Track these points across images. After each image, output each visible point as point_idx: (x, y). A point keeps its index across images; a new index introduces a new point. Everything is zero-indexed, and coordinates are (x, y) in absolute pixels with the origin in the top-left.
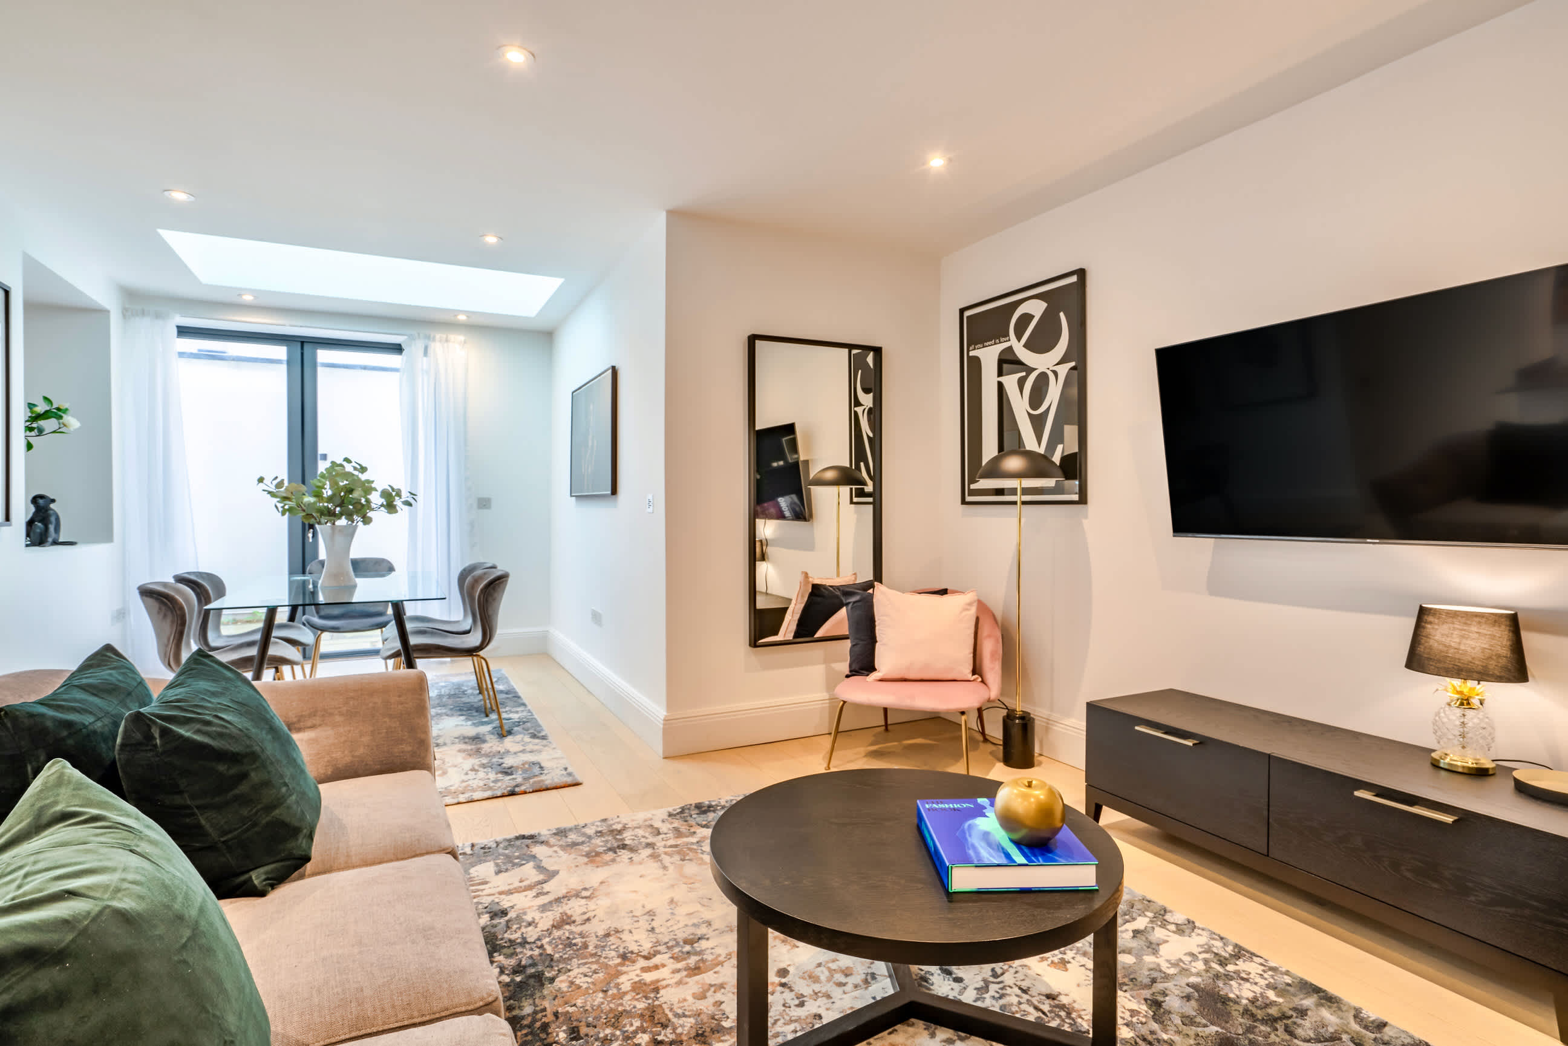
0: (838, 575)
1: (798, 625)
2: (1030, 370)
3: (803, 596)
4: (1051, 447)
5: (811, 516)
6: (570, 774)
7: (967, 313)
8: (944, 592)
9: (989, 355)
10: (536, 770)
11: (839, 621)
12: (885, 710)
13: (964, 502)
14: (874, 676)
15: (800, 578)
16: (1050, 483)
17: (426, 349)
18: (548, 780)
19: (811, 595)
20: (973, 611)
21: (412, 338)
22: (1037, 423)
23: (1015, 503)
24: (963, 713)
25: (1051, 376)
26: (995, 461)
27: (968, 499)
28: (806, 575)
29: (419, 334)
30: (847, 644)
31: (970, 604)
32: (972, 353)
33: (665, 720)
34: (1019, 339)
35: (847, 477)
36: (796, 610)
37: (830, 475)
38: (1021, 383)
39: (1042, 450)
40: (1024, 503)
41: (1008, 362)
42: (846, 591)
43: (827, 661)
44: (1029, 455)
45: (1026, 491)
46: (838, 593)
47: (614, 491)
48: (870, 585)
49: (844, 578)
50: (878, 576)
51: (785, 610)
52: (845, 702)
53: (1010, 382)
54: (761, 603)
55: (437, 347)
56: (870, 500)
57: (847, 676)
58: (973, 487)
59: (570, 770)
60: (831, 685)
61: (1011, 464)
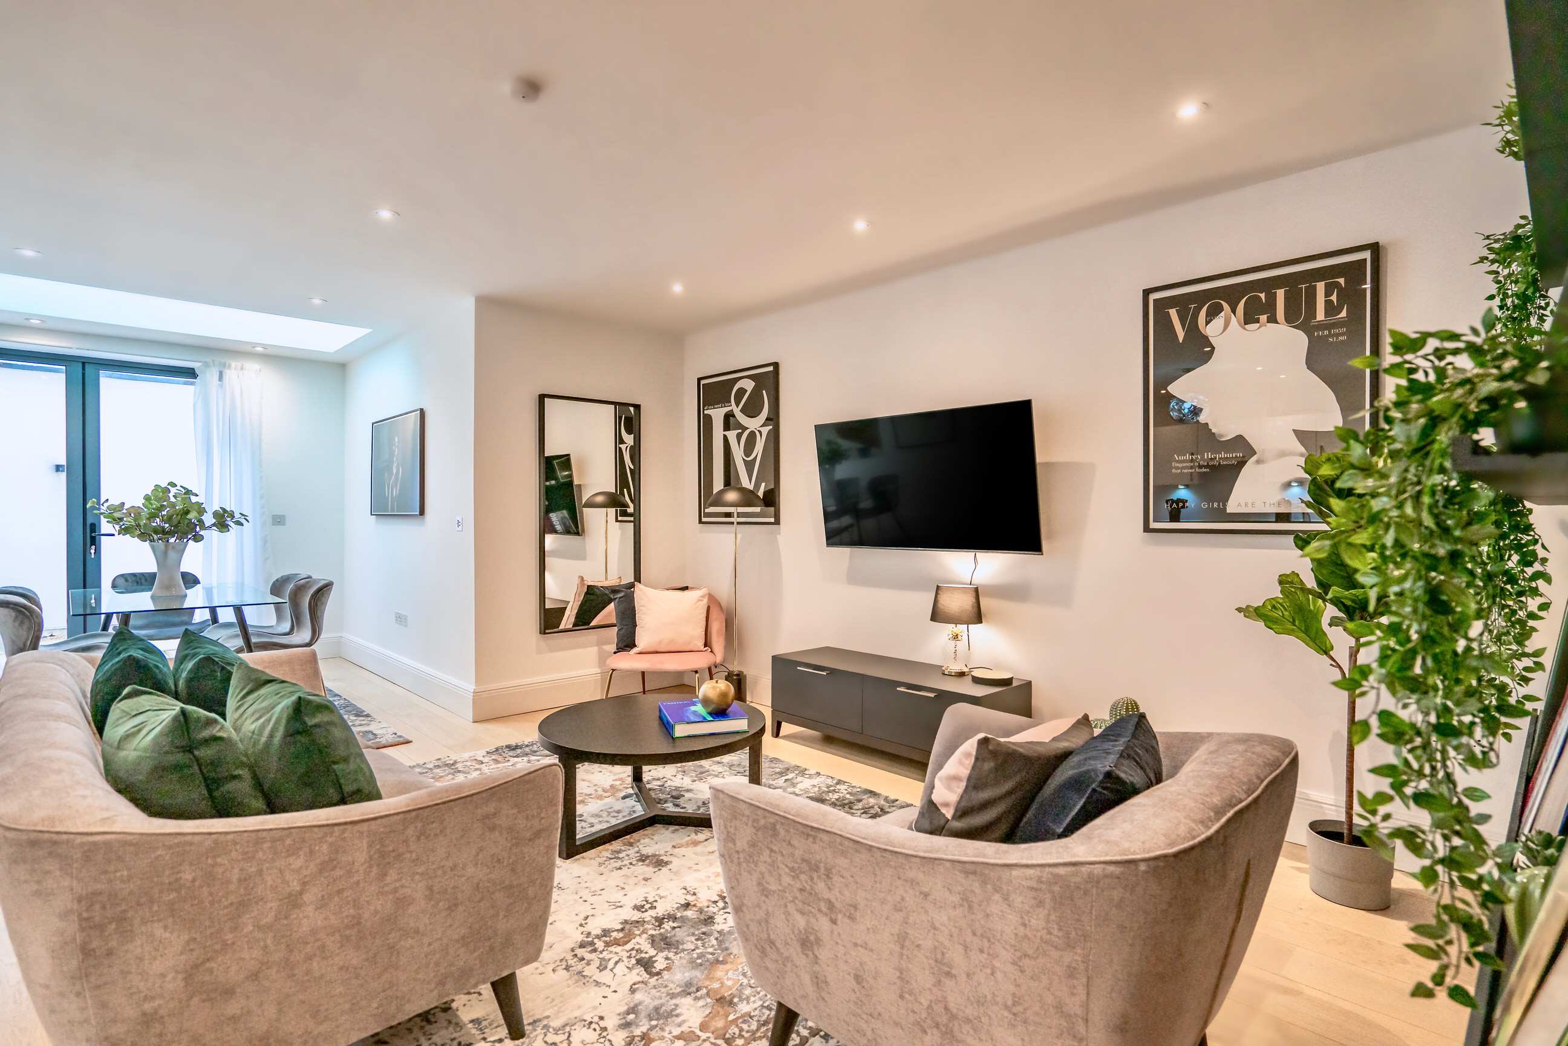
0: (606, 579)
1: (576, 618)
2: (745, 429)
3: (579, 595)
4: (757, 486)
5: (583, 531)
6: (400, 737)
7: (703, 382)
8: (686, 588)
9: (717, 414)
10: (371, 736)
11: (609, 613)
12: (643, 673)
13: (700, 522)
14: (635, 650)
15: (577, 581)
16: (758, 509)
17: (221, 374)
18: (383, 741)
19: (587, 593)
20: (705, 601)
21: (206, 365)
22: (749, 466)
23: (733, 523)
24: (696, 672)
25: (758, 434)
26: (721, 492)
27: (704, 520)
28: (582, 579)
29: (213, 361)
30: (616, 629)
31: (703, 597)
32: (706, 412)
33: (474, 692)
34: (737, 406)
35: (614, 501)
36: (574, 606)
37: (597, 500)
38: (739, 436)
39: (751, 487)
40: (738, 523)
41: (729, 421)
42: (615, 590)
43: (600, 643)
44: (742, 490)
45: (739, 515)
46: (607, 592)
47: (422, 512)
48: (631, 586)
49: (612, 581)
50: (638, 577)
51: (565, 609)
52: (613, 670)
53: (732, 435)
54: (548, 604)
55: (230, 375)
56: (632, 519)
57: (615, 653)
58: (707, 510)
59: (398, 734)
60: (602, 658)
61: (732, 496)
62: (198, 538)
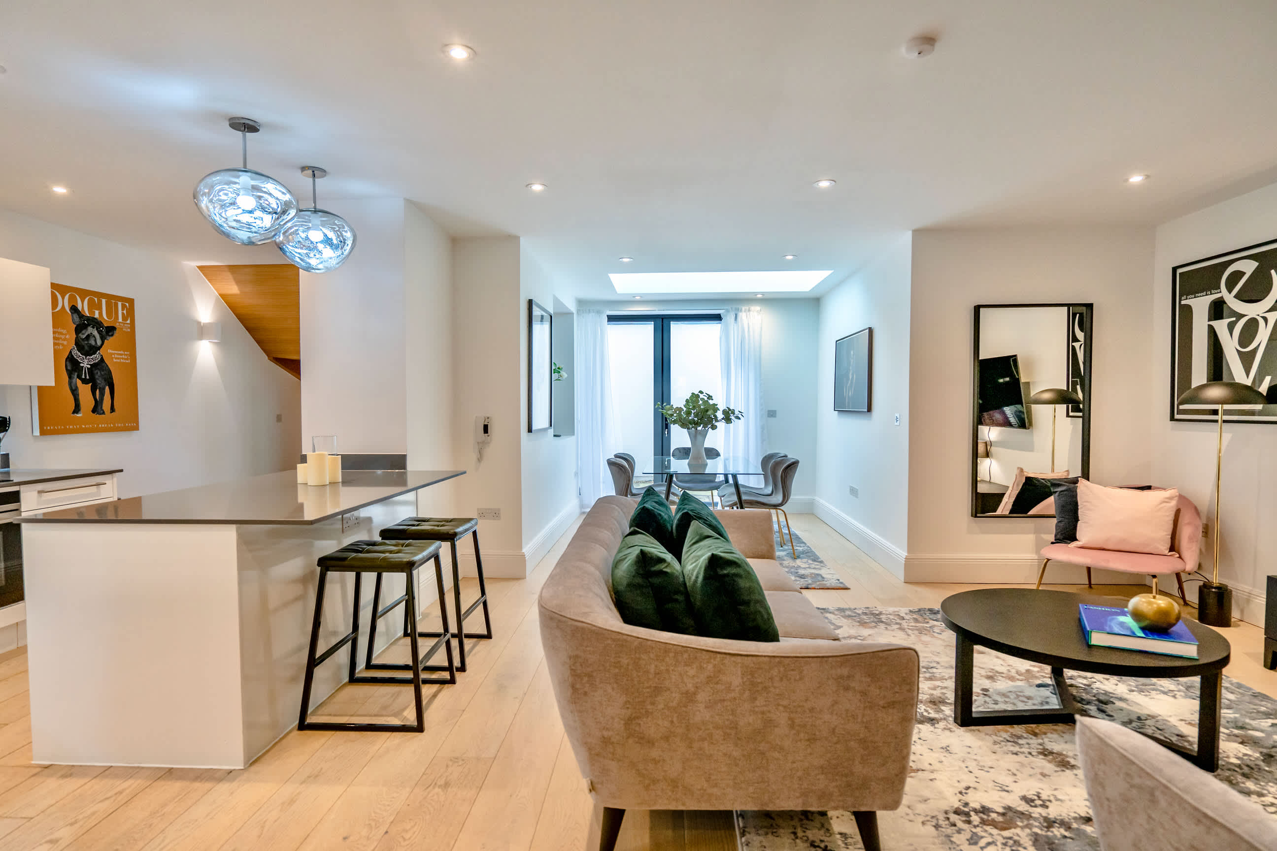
0: (1052, 471)
1: (1013, 505)
2: (1240, 316)
3: (1018, 485)
4: (1259, 379)
5: (1031, 424)
6: (841, 583)
7: (1179, 271)
8: (1147, 488)
9: (1200, 305)
10: (820, 578)
11: (1049, 505)
12: (1089, 569)
13: (1172, 419)
14: (1076, 544)
15: (1016, 472)
16: (1259, 407)
17: (736, 315)
18: (828, 584)
19: (1024, 484)
20: (1173, 503)
21: (728, 312)
22: (1247, 359)
23: (1216, 421)
24: (1154, 576)
25: (1261, 322)
26: (1202, 387)
27: (1177, 416)
28: (1021, 470)
29: (733, 309)
30: (1054, 521)
31: (1171, 498)
32: (1183, 302)
33: (905, 558)
34: (1230, 291)
35: (1063, 398)
36: (1011, 495)
37: (1047, 396)
38: (1231, 327)
39: (1248, 382)
40: (1225, 421)
41: (1218, 310)
42: (1056, 484)
43: (1037, 532)
44: (1234, 386)
45: (1227, 412)
46: (1049, 484)
47: (869, 409)
48: (1075, 481)
49: (1058, 474)
50: (1086, 475)
51: (1003, 494)
52: (1048, 560)
53: (1221, 326)
54: (982, 488)
55: (742, 315)
56: (1080, 414)
57: (1052, 543)
58: (1181, 407)
59: (841, 581)
60: (1039, 545)
61: (1216, 392)
62: (714, 427)
